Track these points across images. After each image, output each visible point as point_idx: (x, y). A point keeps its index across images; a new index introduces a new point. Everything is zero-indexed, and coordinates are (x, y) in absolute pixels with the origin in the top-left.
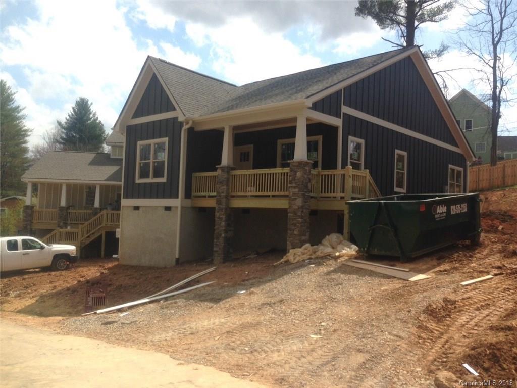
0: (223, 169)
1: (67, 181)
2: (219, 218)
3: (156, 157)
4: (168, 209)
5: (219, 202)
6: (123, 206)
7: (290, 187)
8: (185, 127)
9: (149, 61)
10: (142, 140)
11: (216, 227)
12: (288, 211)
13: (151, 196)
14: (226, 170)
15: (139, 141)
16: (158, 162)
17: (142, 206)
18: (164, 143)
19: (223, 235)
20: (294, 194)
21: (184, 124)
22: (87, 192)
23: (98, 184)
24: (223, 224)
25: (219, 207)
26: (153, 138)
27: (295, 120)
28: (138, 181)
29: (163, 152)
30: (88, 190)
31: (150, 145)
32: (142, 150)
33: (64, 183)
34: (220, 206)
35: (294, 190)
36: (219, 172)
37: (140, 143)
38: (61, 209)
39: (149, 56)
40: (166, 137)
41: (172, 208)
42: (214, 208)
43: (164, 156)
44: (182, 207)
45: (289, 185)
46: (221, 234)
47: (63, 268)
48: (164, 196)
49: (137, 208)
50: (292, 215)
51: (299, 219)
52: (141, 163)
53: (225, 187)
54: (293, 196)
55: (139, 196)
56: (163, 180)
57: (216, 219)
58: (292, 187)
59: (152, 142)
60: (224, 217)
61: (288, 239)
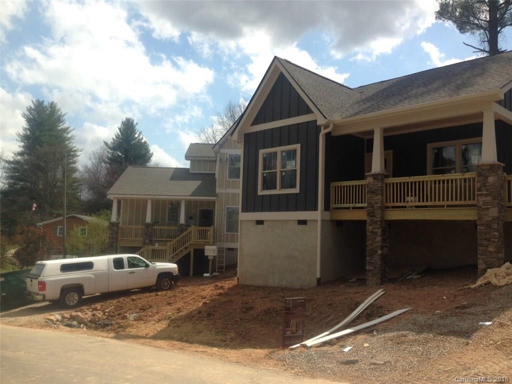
0: (375, 176)
1: (152, 197)
2: (372, 232)
3: (284, 166)
4: (303, 222)
5: (371, 214)
6: (241, 221)
7: (478, 195)
8: (323, 132)
9: (276, 62)
10: (264, 148)
11: (369, 243)
12: (478, 223)
13: (278, 209)
14: (380, 177)
15: (261, 149)
16: (285, 171)
17: (267, 220)
18: (295, 151)
19: (379, 252)
20: (485, 203)
21: (322, 128)
22: (169, 208)
23: (183, 199)
24: (379, 239)
25: (371, 220)
26: (280, 145)
27: (481, 115)
28: (260, 192)
29: (293, 160)
30: (170, 206)
31: (276, 153)
32: (265, 159)
33: (149, 199)
34: (372, 218)
35: (484, 199)
36: (370, 180)
37: (262, 152)
38: (148, 225)
39: (275, 57)
40: (298, 143)
41: (308, 222)
42: (364, 222)
43: (295, 165)
44: (322, 221)
45: (476, 193)
46: (376, 251)
47: (166, 288)
48: (296, 209)
49: (260, 222)
50: (483, 228)
51: (496, 233)
52: (263, 173)
53: (379, 197)
54: (483, 205)
55: (262, 210)
56: (296, 190)
57: (368, 234)
58: (481, 195)
59: (278, 149)
60: (379, 231)
61: (479, 256)
